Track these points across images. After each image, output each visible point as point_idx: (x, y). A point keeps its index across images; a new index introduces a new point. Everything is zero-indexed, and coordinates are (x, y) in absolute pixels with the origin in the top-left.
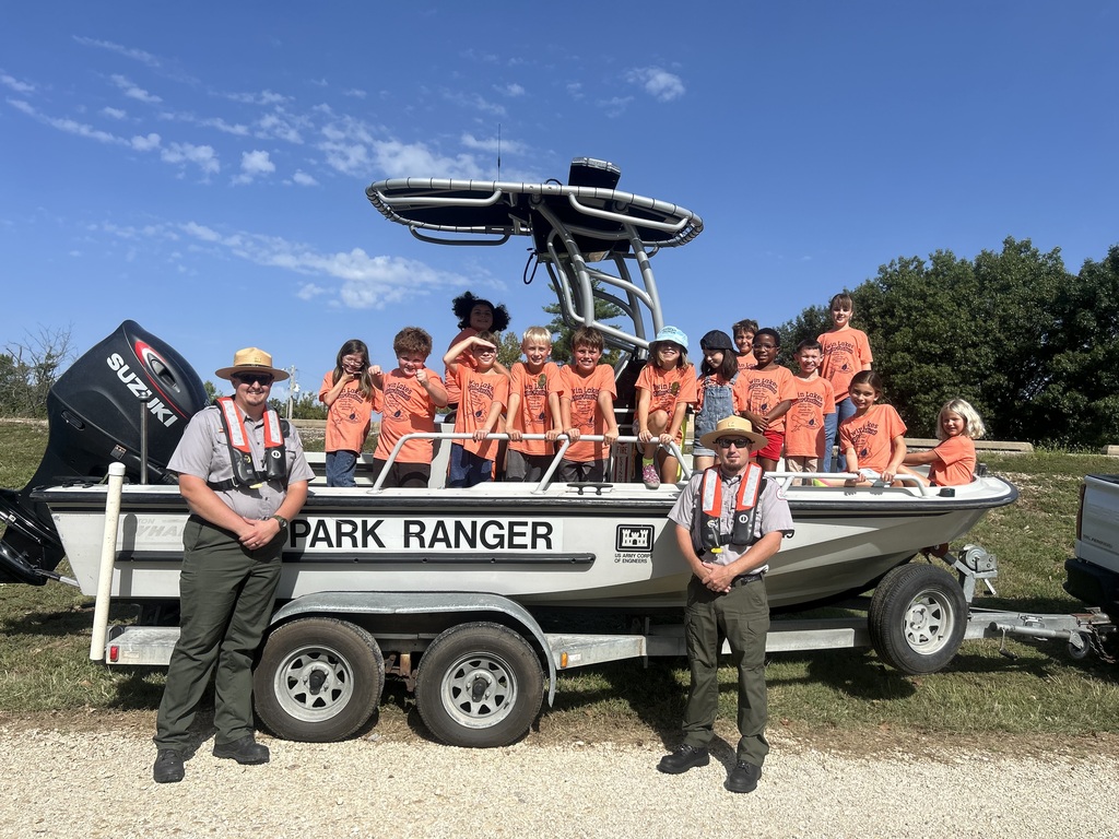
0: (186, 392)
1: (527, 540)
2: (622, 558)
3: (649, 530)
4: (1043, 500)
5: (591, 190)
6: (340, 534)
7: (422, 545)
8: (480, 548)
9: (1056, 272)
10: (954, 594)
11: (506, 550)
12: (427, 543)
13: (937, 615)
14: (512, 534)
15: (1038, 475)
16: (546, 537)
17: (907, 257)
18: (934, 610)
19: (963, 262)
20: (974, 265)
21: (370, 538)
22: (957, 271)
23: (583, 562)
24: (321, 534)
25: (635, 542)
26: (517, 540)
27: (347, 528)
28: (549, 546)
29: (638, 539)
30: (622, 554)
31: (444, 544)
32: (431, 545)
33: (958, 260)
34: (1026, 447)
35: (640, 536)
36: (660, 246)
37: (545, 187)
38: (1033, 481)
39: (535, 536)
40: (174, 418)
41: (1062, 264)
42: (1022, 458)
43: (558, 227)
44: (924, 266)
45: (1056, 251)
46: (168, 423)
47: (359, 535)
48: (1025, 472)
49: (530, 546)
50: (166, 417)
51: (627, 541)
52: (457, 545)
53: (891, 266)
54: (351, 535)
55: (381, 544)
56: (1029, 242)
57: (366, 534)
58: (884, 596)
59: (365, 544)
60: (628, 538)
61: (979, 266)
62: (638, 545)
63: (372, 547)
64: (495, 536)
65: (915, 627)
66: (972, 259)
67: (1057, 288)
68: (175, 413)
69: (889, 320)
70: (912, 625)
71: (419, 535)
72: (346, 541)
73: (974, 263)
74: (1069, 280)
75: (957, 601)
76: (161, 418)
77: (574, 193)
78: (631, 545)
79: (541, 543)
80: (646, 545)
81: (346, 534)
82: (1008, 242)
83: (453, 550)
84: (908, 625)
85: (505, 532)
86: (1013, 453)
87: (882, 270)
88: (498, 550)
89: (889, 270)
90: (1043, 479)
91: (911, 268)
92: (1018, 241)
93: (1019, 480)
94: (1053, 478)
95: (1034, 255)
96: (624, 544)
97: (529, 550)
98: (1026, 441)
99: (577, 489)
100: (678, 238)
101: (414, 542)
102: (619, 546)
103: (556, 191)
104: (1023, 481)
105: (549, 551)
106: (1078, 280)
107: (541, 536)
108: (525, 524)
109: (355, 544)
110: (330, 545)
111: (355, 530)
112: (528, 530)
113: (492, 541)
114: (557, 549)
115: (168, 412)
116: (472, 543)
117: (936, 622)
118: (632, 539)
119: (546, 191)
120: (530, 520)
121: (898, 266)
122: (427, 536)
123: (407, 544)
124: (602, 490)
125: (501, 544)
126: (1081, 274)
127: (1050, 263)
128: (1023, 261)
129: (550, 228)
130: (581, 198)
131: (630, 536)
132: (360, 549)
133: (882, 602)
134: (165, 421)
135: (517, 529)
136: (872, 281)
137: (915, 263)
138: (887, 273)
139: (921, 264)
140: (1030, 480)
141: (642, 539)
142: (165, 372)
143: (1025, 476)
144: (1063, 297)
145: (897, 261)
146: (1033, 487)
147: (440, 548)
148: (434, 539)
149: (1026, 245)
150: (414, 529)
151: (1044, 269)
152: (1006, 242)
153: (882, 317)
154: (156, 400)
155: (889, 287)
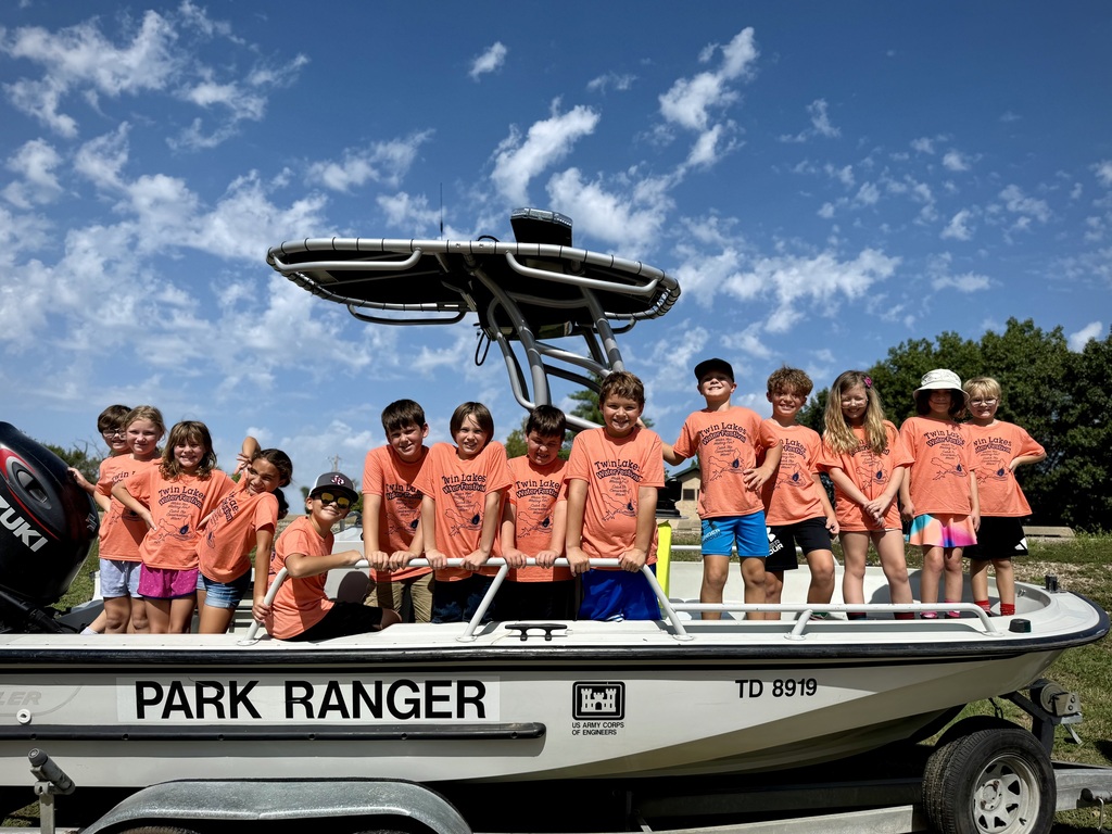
0: (59, 508)
1: (451, 706)
2: (581, 729)
3: (618, 688)
4: (1097, 595)
5: (534, 246)
6: (201, 701)
7: (310, 714)
8: (388, 718)
9: (1060, 348)
10: (1037, 762)
11: (423, 720)
12: (316, 710)
13: (1015, 788)
14: (430, 698)
15: (1087, 565)
16: (476, 701)
17: (916, 339)
18: (1011, 782)
19: (970, 343)
20: (980, 345)
21: (241, 706)
22: (963, 351)
23: (533, 736)
24: (177, 701)
25: (599, 706)
26: (437, 707)
27: (209, 692)
28: (481, 714)
29: (603, 702)
30: (582, 723)
31: (338, 713)
32: (322, 715)
33: (965, 340)
34: (1065, 534)
35: (605, 697)
36: (637, 318)
37: (476, 244)
38: (1081, 572)
39: (462, 700)
40: (43, 541)
41: (1065, 342)
42: (1064, 546)
43: (500, 297)
44: (933, 347)
45: (1059, 329)
46: (35, 548)
47: (226, 701)
48: (1071, 561)
49: (455, 714)
50: (33, 540)
51: (588, 705)
52: (357, 714)
53: (900, 348)
54: (215, 701)
55: (255, 714)
56: (1031, 321)
57: (234, 701)
58: (944, 769)
59: (234, 714)
60: (589, 701)
61: (985, 346)
62: (604, 710)
63: (244, 717)
64: (408, 701)
65: (988, 806)
66: (977, 339)
67: (1063, 365)
68: (44, 534)
69: (900, 400)
70: (983, 805)
71: (305, 701)
72: (210, 709)
73: (980, 343)
74: (1074, 357)
75: (1042, 771)
76: (26, 541)
77: (511, 250)
78: (593, 710)
79: (470, 709)
80: (614, 710)
81: (209, 701)
82: (1012, 323)
83: (351, 721)
84: (977, 805)
85: (421, 695)
86: (1054, 539)
87: (892, 351)
88: (412, 720)
89: (899, 352)
90: (1093, 570)
91: (920, 349)
92: (1021, 320)
93: (1066, 572)
94: (1103, 569)
95: (1038, 334)
96: (584, 710)
97: (454, 720)
98: (1065, 526)
99: (519, 632)
100: (656, 309)
101: (299, 709)
102: (578, 713)
103: (488, 249)
104: (1071, 573)
105: (482, 721)
106: (1085, 358)
107: (470, 700)
108: (448, 684)
109: (221, 714)
110: (189, 715)
111: (220, 694)
112: (452, 691)
113: (405, 708)
114: (494, 716)
115: (35, 533)
116: (377, 712)
117: (1015, 799)
118: (594, 702)
119: (476, 248)
120: (455, 679)
121: (907, 347)
122: (317, 702)
123: (289, 714)
124: (553, 632)
125: (416, 712)
126: (1086, 351)
127: (1054, 341)
128: (1027, 341)
129: (491, 296)
130: (522, 258)
131: (592, 698)
132: (228, 720)
133: (941, 775)
134: (31, 544)
135: (437, 691)
136: (883, 362)
137: (924, 345)
138: (896, 354)
139: (929, 345)
140: (1079, 572)
141: (608, 702)
142: (34, 485)
143: (1072, 567)
144: (1071, 376)
145: (906, 343)
146: (1084, 580)
147: (334, 718)
148: (326, 707)
149: (1029, 325)
150: (299, 692)
151: (1049, 347)
152: (1009, 323)
153: (894, 397)
154: (20, 520)
155: (900, 368)
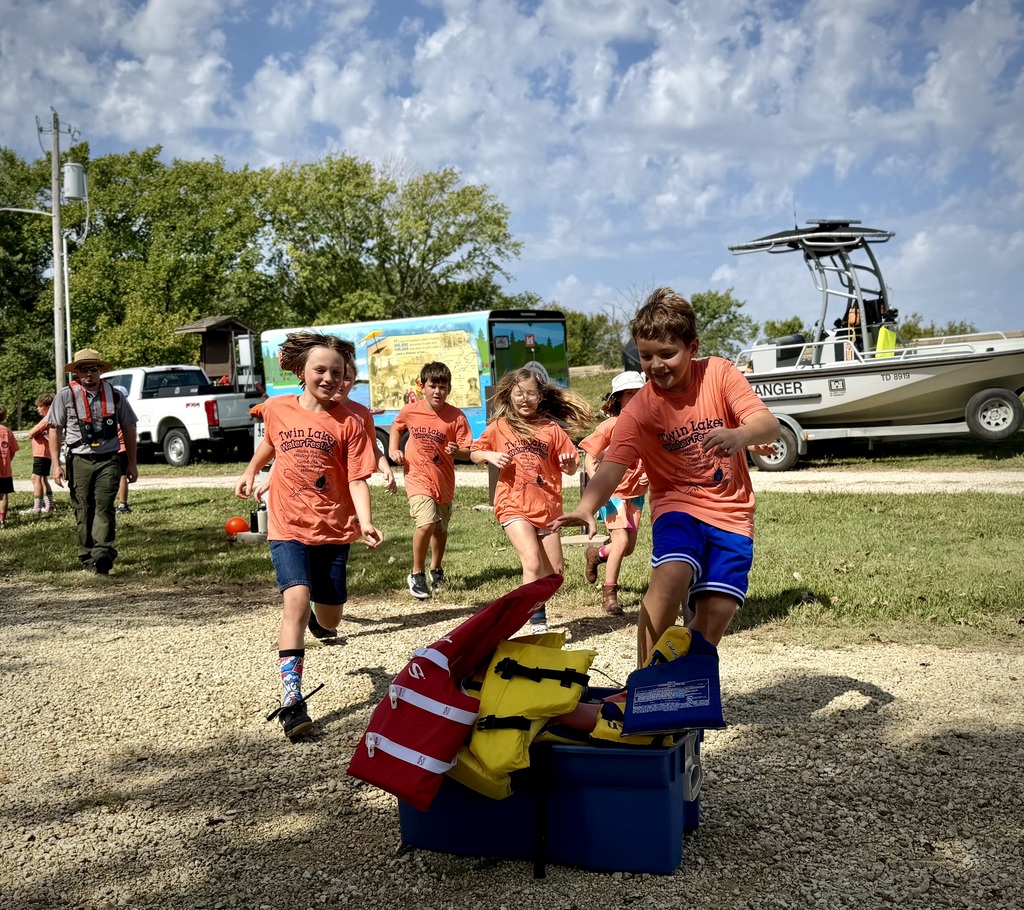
1: (792, 390)
3: (843, 381)
8: (774, 395)
11: (784, 395)
14: (786, 388)
16: (799, 388)
23: (817, 397)
26: (788, 391)
28: (801, 392)
29: (838, 385)
39: (795, 388)
49: (794, 392)
51: (834, 387)
52: (765, 394)
62: (839, 388)
64: (779, 390)
78: (836, 388)
79: (798, 390)
80: (841, 388)
85: (783, 387)
88: (781, 395)
97: (794, 394)
99: (811, 366)
102: (831, 389)
105: (802, 394)
108: (791, 383)
112: (792, 385)
113: (779, 392)
114: (805, 392)
116: (771, 393)
118: (836, 386)
120: (792, 381)
124: (822, 366)
125: (782, 393)
131: (835, 384)
135: (787, 386)
141: (840, 385)
